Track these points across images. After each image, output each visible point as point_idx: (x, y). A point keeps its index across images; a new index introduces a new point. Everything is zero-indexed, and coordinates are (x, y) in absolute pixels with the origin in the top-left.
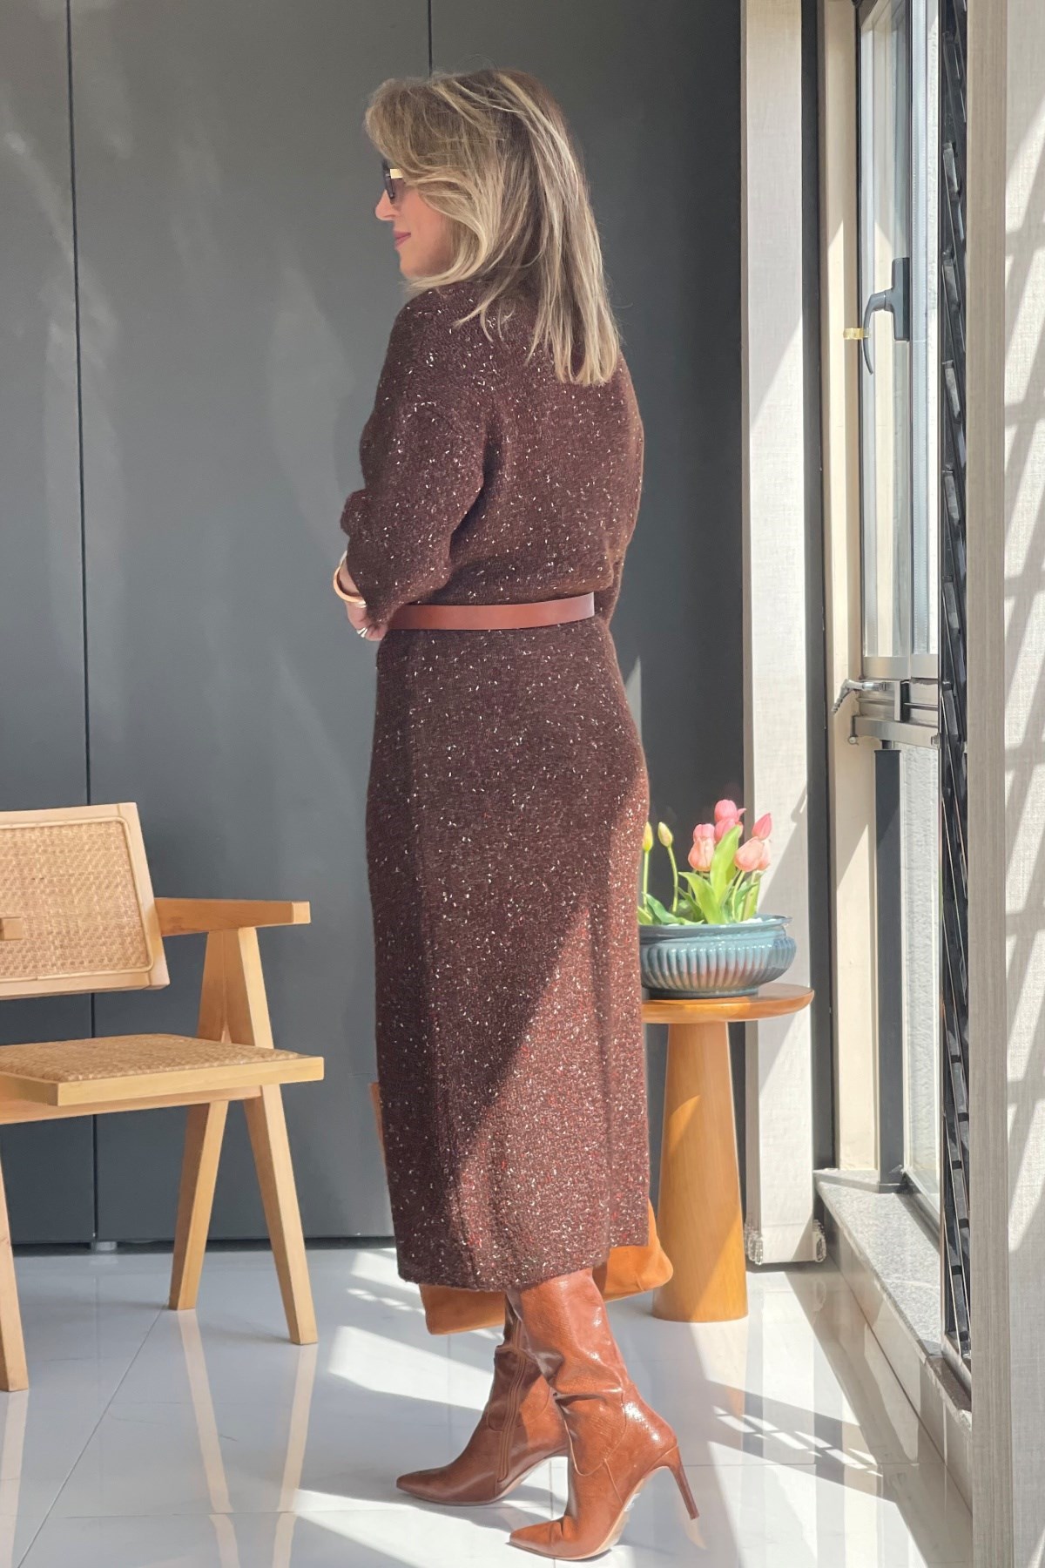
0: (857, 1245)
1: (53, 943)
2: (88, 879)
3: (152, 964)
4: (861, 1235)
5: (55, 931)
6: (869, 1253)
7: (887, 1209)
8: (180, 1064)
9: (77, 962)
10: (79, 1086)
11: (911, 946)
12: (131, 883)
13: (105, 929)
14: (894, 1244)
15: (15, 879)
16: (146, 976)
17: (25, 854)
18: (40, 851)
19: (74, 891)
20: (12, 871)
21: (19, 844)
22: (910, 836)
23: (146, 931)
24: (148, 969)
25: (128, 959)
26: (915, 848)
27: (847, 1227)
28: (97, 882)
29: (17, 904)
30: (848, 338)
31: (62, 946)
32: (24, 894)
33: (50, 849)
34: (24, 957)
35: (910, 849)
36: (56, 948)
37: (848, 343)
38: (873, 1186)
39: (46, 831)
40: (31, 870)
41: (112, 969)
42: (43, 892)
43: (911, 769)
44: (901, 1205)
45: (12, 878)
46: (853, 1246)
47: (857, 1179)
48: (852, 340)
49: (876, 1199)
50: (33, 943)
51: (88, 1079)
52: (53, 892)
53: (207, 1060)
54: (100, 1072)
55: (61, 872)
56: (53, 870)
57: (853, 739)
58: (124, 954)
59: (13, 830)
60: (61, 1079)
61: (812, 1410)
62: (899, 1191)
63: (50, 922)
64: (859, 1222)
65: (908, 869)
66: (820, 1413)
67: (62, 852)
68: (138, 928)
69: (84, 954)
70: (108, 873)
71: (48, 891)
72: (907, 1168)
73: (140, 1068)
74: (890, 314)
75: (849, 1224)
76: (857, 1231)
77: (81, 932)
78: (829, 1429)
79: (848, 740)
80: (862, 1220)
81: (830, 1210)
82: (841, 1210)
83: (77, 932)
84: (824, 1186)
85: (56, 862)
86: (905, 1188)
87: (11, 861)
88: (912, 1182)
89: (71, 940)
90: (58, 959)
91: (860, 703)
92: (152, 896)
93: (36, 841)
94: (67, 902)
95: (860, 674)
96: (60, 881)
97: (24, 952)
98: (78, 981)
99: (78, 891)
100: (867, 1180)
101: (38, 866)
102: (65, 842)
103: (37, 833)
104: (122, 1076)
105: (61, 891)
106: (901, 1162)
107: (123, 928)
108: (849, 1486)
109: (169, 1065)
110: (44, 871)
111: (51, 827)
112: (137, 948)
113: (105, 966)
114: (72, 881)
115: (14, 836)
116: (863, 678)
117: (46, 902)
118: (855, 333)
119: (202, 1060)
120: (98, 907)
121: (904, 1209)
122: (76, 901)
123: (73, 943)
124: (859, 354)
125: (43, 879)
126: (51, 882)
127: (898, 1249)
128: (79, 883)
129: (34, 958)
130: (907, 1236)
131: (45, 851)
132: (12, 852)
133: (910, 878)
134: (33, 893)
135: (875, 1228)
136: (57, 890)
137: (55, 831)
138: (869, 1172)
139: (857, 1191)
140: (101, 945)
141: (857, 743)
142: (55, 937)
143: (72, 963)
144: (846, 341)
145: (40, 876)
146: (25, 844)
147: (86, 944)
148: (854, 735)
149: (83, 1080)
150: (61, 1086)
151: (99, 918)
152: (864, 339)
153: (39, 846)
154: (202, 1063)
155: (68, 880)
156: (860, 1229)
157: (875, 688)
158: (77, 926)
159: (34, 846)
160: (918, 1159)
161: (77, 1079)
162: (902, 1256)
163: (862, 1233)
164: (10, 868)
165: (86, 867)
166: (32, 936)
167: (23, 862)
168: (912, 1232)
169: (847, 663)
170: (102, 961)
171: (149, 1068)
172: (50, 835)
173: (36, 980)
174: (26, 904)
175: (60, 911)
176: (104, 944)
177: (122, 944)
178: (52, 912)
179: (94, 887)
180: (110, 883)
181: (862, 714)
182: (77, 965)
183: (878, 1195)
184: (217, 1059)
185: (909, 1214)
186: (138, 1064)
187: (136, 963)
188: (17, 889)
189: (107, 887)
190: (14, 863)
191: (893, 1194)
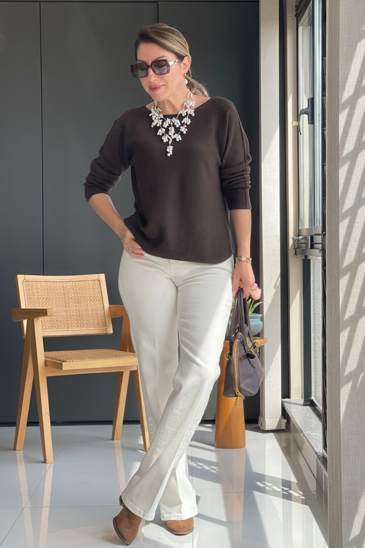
0: (296, 422)
1: (75, 319)
2: (87, 298)
3: (107, 326)
4: (297, 419)
5: (75, 315)
6: (300, 424)
7: (306, 411)
8: (105, 358)
9: (82, 325)
10: (70, 364)
11: (314, 325)
12: (102, 300)
13: (92, 315)
14: (308, 421)
15: (62, 298)
16: (105, 330)
17: (66, 290)
18: (72, 289)
19: (82, 302)
20: (62, 295)
21: (65, 286)
22: (314, 288)
23: (106, 315)
24: (106, 328)
25: (99, 324)
26: (316, 292)
27: (292, 417)
28: (90, 299)
29: (63, 306)
30: (293, 125)
31: (77, 320)
32: (65, 303)
33: (75, 288)
34: (64, 323)
35: (314, 293)
36: (75, 320)
37: (294, 127)
38: (301, 404)
39: (74, 283)
40: (68, 295)
41: (93, 328)
42: (71, 302)
43: (315, 266)
44: (311, 410)
45: (62, 297)
46: (294, 422)
47: (296, 402)
48: (295, 126)
49: (302, 408)
50: (68, 318)
51: (73, 362)
52: (75, 302)
53: (115, 357)
54: (78, 359)
55: (78, 296)
56: (76, 295)
57: (295, 256)
58: (98, 323)
59: (63, 282)
60: (64, 362)
61: (281, 477)
62: (310, 405)
63: (74, 312)
64: (296, 415)
65: (314, 299)
66: (283, 479)
67: (78, 289)
68: (103, 315)
69: (84, 322)
70: (94, 296)
71: (73, 302)
72: (313, 398)
73: (92, 359)
74: (307, 116)
75: (293, 416)
76: (296, 418)
77: (84, 315)
78: (287, 484)
79: (294, 257)
80: (297, 414)
81: (287, 411)
82: (290, 411)
83: (82, 316)
84: (286, 404)
85: (76, 293)
86: (312, 404)
87: (61, 292)
88: (314, 403)
89: (80, 318)
90: (75, 324)
91: (298, 244)
92: (108, 304)
93: (70, 286)
94: (80, 305)
95: (298, 235)
96: (77, 299)
97: (64, 321)
98: (81, 331)
99: (84, 302)
100: (299, 402)
101: (71, 293)
102: (80, 286)
103: (71, 283)
104: (86, 361)
105: (78, 302)
106: (311, 396)
107: (98, 314)
108: (293, 501)
109: (102, 358)
110: (73, 295)
111: (76, 281)
112: (103, 321)
113: (91, 327)
114: (82, 299)
115: (63, 284)
116: (299, 236)
117: (73, 305)
118: (295, 123)
119: (113, 357)
120: (90, 307)
121: (312, 411)
122: (83, 305)
123: (81, 319)
124: (298, 130)
125: (72, 298)
126: (74, 299)
127: (309, 423)
128: (84, 300)
129: (68, 323)
130: (312, 419)
131: (73, 289)
132: (62, 289)
133: (314, 302)
134: (68, 302)
135: (302, 417)
136: (76, 301)
137: (77, 282)
138: (300, 400)
139: (296, 405)
140: (90, 320)
141: (297, 257)
142: (75, 317)
143: (80, 325)
144: (293, 126)
145: (71, 297)
146: (66, 286)
147: (85, 319)
148: (296, 255)
149: (72, 362)
150: (64, 363)
151: (90, 311)
152: (299, 125)
153: (71, 287)
154: (113, 358)
155: (80, 299)
156: (297, 417)
157: (302, 239)
158: (83, 313)
159: (70, 287)
160: (317, 395)
161: (70, 362)
162: (310, 425)
163: (297, 418)
164: (61, 294)
165: (87, 294)
166: (67, 316)
167: (66, 292)
168: (314, 418)
169: (293, 231)
170: (90, 325)
171: (95, 358)
172: (75, 284)
173: (68, 330)
174: (66, 306)
175: (77, 308)
176: (92, 319)
177: (97, 319)
178: (74, 308)
179: (89, 301)
180: (94, 300)
181: (299, 248)
182: (82, 326)
183: (303, 407)
184: (118, 357)
185: (313, 412)
186: (91, 357)
187: (102, 326)
188: (63, 301)
189: (93, 301)
190: (63, 292)
191: (308, 407)
